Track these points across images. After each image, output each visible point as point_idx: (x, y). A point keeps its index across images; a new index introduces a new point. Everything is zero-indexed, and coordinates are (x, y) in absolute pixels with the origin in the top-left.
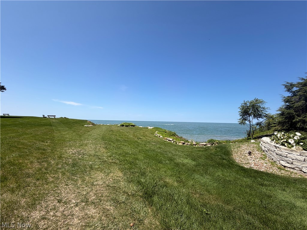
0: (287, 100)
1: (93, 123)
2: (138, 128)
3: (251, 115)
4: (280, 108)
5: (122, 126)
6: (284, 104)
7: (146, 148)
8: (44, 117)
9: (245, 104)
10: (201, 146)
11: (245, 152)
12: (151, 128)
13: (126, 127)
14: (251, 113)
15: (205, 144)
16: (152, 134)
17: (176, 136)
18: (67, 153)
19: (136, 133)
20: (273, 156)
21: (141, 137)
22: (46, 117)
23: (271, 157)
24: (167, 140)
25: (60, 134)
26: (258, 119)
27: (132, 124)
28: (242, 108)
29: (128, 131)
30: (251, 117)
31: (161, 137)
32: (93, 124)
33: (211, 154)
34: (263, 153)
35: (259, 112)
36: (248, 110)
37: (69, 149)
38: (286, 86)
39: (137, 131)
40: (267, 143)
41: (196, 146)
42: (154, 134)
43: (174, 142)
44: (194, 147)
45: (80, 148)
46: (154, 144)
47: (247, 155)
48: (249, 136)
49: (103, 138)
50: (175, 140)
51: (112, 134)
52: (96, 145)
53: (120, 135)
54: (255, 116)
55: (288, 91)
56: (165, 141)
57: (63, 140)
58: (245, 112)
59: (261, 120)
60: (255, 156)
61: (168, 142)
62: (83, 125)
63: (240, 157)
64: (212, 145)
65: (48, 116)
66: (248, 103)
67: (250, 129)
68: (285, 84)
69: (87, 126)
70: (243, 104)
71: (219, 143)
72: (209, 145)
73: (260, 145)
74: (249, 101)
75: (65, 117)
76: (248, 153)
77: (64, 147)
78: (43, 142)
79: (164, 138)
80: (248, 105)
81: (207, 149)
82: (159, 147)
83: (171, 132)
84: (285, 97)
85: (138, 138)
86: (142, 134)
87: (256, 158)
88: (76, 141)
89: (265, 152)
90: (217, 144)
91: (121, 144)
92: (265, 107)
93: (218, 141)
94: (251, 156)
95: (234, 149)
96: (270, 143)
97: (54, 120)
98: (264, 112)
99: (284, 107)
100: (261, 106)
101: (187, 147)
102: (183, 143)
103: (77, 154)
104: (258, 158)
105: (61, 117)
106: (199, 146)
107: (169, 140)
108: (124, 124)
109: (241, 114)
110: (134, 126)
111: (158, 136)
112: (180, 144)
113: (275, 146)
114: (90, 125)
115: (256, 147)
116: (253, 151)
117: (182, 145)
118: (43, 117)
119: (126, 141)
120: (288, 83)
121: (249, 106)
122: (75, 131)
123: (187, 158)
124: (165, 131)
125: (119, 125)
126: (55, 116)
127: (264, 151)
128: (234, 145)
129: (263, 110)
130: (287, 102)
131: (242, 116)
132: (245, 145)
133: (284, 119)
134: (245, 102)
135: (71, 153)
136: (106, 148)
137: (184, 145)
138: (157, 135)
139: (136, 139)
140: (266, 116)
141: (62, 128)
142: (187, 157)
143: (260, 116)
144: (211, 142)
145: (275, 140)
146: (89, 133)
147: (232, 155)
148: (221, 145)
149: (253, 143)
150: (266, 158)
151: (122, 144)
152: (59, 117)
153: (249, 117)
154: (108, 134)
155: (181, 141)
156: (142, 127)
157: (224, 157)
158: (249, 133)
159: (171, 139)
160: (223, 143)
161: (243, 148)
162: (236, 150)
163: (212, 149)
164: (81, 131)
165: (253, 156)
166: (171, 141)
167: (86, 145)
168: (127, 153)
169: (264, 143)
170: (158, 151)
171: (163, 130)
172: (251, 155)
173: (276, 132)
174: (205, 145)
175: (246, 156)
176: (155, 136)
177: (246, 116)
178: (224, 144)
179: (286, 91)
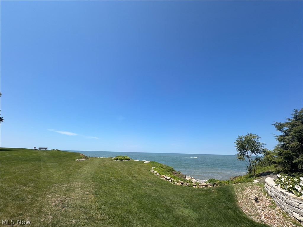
0: (281, 140)
1: (86, 156)
2: (133, 162)
3: (248, 150)
4: (276, 146)
5: (116, 160)
6: (279, 143)
7: (140, 191)
8: (35, 149)
9: (240, 138)
10: (202, 187)
11: (251, 198)
12: (147, 162)
13: (121, 161)
14: (248, 148)
15: (205, 184)
16: (148, 170)
17: (174, 172)
18: (48, 204)
19: (131, 169)
20: (283, 205)
21: (136, 175)
22: (37, 150)
23: (281, 206)
24: (165, 179)
25: (47, 172)
26: (256, 154)
27: (127, 158)
28: (238, 143)
29: (123, 167)
30: (248, 152)
31: (158, 174)
32: (86, 158)
33: (213, 199)
34: (271, 200)
35: (256, 147)
36: (245, 145)
37: (52, 198)
38: (276, 126)
39: (132, 167)
40: (273, 187)
41: (196, 187)
42: (150, 170)
43: (171, 181)
44: (194, 189)
45: (65, 196)
46: (149, 184)
47: (254, 201)
48: (251, 172)
49: (93, 178)
50: (173, 179)
51: (104, 172)
52: (85, 190)
53: (113, 173)
54: (252, 151)
55: (279, 130)
56: (162, 180)
57: (48, 182)
58: (241, 147)
59: (259, 155)
60: (263, 204)
61: (165, 181)
62: (74, 160)
63: (246, 205)
64: (213, 186)
65: (40, 148)
66: (243, 138)
67: (251, 165)
68: (275, 124)
69: (78, 160)
70: (238, 139)
71: (221, 184)
72: (210, 186)
73: (265, 187)
74: (244, 136)
75: (57, 149)
76: (255, 200)
77: (47, 194)
78: (25, 185)
79: (161, 176)
80: (243, 140)
81: (208, 193)
82: (156, 190)
83: (168, 166)
84: (278, 137)
85: (132, 177)
86: (137, 170)
87: (265, 206)
88: (62, 183)
89: (272, 198)
90: (218, 185)
91: (113, 187)
92: (260, 142)
93: (219, 181)
94: (259, 204)
95: (238, 192)
96: (275, 187)
97: (44, 153)
98: (261, 147)
99: (279, 146)
100: (256, 141)
101: (187, 189)
102: (181, 183)
103: (60, 206)
104: (266, 207)
105: (52, 149)
106: (199, 187)
107: (166, 179)
108: (119, 157)
109: (238, 149)
110: (129, 159)
111: (155, 173)
112: (178, 184)
113: (283, 193)
114: (82, 158)
115: (261, 190)
116: (259, 196)
117: (181, 185)
118: (33, 149)
119: (118, 181)
120: (277, 123)
121: (245, 141)
122: (64, 169)
123: (187, 208)
124: (161, 166)
125: (114, 158)
126: (47, 148)
127: (271, 196)
128: (237, 187)
129: (259, 145)
130: (281, 141)
131: (239, 151)
132: (249, 187)
133: (283, 159)
134: (240, 136)
135: (53, 204)
136: (95, 194)
137: (183, 185)
138: (153, 172)
139: (130, 178)
140: (263, 151)
141: (51, 164)
142: (187, 205)
143: (257, 151)
144: (212, 182)
145: (280, 185)
146: (79, 170)
147: (237, 201)
148: (222, 186)
149: (257, 184)
150: (276, 207)
151: (115, 186)
152: (50, 149)
153: (247, 152)
154: (101, 171)
155: (179, 181)
156: (137, 160)
157: (229, 205)
158: (250, 169)
159: (168, 178)
160: (225, 184)
161: (248, 192)
162: (240, 194)
163: (213, 191)
164: (71, 168)
165: (261, 204)
166: (168, 179)
167: (73, 190)
168: (118, 203)
169: (269, 186)
170: (154, 196)
171: (160, 165)
172: (258, 202)
173: (279, 175)
174: (206, 186)
175: (252, 202)
176: (151, 174)
177: (243, 151)
178: (226, 186)
179: (277, 130)
